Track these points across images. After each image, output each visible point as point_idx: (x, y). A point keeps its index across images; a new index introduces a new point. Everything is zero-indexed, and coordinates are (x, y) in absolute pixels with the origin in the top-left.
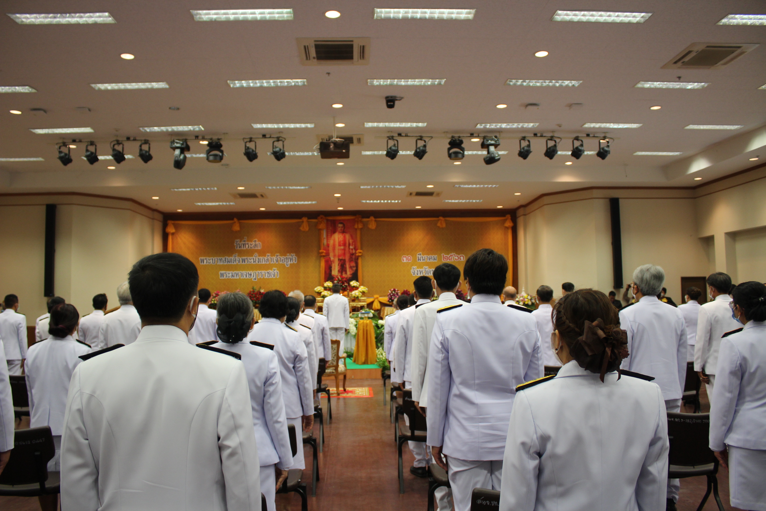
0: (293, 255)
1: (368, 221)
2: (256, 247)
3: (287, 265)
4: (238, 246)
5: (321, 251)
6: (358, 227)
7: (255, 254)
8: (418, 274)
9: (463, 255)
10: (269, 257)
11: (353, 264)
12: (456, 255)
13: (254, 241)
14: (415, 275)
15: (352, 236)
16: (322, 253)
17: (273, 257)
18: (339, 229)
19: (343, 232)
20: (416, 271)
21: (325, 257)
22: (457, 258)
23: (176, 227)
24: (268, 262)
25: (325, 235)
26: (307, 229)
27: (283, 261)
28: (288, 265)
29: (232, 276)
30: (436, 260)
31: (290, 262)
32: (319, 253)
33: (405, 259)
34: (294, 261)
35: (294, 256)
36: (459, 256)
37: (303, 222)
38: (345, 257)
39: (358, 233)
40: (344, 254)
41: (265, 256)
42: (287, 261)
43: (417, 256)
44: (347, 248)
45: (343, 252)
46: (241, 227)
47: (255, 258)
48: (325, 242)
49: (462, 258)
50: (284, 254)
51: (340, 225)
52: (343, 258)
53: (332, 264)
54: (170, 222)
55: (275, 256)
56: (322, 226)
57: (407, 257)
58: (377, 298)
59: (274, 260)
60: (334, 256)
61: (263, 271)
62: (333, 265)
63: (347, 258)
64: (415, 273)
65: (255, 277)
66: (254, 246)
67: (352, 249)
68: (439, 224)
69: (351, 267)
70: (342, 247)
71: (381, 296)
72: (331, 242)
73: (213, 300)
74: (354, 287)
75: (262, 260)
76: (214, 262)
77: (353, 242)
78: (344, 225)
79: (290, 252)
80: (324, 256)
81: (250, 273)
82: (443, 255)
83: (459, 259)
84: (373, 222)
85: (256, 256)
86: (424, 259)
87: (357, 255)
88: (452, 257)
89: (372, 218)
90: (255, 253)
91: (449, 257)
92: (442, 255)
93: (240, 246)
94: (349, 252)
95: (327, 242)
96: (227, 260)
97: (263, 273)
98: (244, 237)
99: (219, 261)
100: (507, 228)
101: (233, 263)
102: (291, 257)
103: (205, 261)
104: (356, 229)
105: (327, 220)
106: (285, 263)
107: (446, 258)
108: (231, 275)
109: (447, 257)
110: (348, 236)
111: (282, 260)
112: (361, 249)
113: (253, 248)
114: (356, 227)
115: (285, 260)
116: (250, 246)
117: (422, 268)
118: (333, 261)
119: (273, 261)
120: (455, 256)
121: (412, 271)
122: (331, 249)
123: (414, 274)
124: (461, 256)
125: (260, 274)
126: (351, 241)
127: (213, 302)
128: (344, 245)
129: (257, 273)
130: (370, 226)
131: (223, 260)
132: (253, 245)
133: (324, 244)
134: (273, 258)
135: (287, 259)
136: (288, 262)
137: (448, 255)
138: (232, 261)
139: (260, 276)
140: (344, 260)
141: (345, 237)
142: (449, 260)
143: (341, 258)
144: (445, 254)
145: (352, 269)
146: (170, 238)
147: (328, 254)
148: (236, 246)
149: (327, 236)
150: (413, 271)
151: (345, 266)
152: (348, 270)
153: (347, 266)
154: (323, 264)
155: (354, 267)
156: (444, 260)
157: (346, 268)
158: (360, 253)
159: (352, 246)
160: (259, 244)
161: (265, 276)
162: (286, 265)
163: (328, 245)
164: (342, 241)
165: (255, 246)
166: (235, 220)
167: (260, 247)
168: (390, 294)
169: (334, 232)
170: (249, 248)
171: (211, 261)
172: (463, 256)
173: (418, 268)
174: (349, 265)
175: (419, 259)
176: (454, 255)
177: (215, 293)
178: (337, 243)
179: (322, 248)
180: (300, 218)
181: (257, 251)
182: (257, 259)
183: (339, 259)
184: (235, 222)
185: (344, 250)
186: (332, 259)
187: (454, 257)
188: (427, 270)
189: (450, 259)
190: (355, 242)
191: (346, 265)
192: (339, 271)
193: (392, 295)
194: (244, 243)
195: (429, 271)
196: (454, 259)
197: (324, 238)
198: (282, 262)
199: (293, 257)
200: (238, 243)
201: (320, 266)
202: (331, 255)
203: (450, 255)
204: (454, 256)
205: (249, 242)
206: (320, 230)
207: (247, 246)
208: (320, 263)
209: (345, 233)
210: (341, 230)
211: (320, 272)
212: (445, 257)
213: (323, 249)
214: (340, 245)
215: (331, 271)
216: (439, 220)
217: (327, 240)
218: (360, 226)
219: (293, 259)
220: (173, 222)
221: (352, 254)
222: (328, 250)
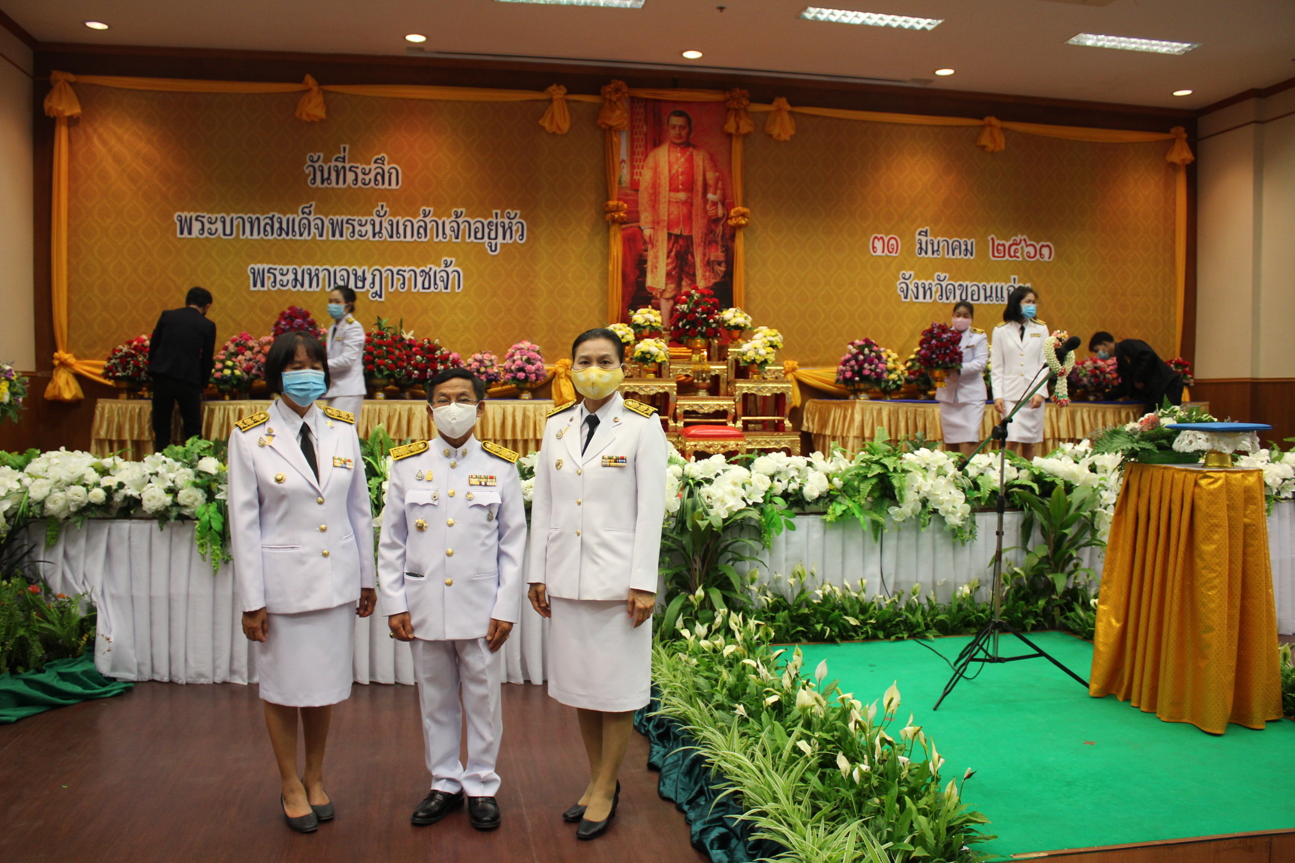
0: (512, 216)
1: (768, 113)
2: (383, 183)
3: (493, 249)
4: (318, 174)
5: (612, 203)
6: (738, 128)
7: (379, 208)
8: (917, 298)
9: (1048, 243)
10: (427, 220)
11: (717, 254)
12: (1029, 242)
13: (376, 162)
14: (908, 300)
15: (713, 160)
16: (618, 209)
17: (444, 218)
18: (673, 133)
19: (686, 144)
20: (912, 287)
21: (624, 226)
22: (1031, 250)
23: (85, 97)
24: (426, 236)
25: (623, 152)
26: (565, 127)
27: (479, 235)
28: (496, 250)
29: (296, 280)
30: (972, 254)
31: (504, 238)
32: (605, 210)
33: (879, 245)
34: (516, 237)
35: (516, 219)
36: (1038, 247)
37: (551, 101)
38: (691, 230)
39: (737, 147)
40: (688, 219)
41: (415, 215)
42: (493, 235)
43: (918, 237)
44: (698, 200)
45: (685, 210)
46: (327, 104)
47: (377, 220)
48: (625, 173)
49: (1045, 251)
50: (481, 208)
51: (676, 121)
52: (686, 233)
53: (646, 250)
54: (60, 78)
55: (449, 216)
56: (618, 117)
57: (886, 240)
58: (794, 370)
59: (448, 231)
60: (656, 223)
61: (407, 268)
62: (650, 255)
63: (697, 232)
64: (910, 292)
65: (377, 287)
66: (376, 180)
67: (714, 204)
68: (985, 140)
69: (708, 264)
70: (682, 196)
71: (801, 365)
72: (646, 177)
73: (229, 363)
74: (737, 327)
75: (406, 226)
76: (228, 231)
77: (717, 180)
78: (689, 121)
79: (503, 204)
80: (622, 222)
81: (360, 273)
82: (993, 239)
83: (1038, 256)
84: (786, 117)
85: (382, 213)
86: (936, 248)
87: (732, 222)
88: (1019, 247)
89: (782, 102)
90: (380, 204)
91: (1010, 246)
92: (989, 238)
93: (326, 176)
94: (705, 211)
95: (632, 174)
96: (277, 225)
97: (407, 275)
98: (342, 146)
99: (248, 226)
100: (1173, 166)
101: (301, 235)
102: (507, 221)
103: (196, 226)
104: (730, 136)
105: (633, 99)
106: (486, 238)
107: (1001, 248)
108: (291, 276)
109: (1004, 245)
110: (700, 159)
111: (476, 233)
112: (745, 205)
113: (372, 184)
114: (731, 127)
115: (487, 230)
116: (361, 176)
117: (930, 277)
118: (652, 242)
119: (444, 233)
120: (1027, 246)
121: (900, 285)
122: (644, 198)
123: (906, 297)
124: (1043, 246)
125: (396, 276)
126: (710, 175)
127: (227, 372)
128: (689, 187)
129: (384, 275)
130: (775, 131)
131: (262, 224)
132: (372, 176)
133: (620, 183)
134: (444, 223)
135: (494, 228)
136: (496, 238)
137: (1007, 240)
138: (297, 229)
139: (398, 284)
140: (689, 239)
141: (690, 160)
142: (1011, 256)
143: (677, 231)
144: (998, 239)
145: (713, 271)
146: (62, 136)
147: (634, 216)
148: (312, 177)
149: (632, 153)
150: (904, 286)
151: (690, 257)
152: (699, 273)
153: (698, 260)
154: (617, 249)
155: (719, 264)
156: (994, 256)
157: (693, 265)
158: (743, 215)
159: (715, 194)
160: (393, 171)
161: (415, 286)
162: (489, 249)
163: (635, 186)
164: (682, 174)
165: (379, 178)
166: (310, 80)
167: (397, 183)
168: (855, 357)
169: (656, 142)
170: (360, 184)
171: (219, 225)
172: (1048, 246)
173: (916, 276)
174: (704, 255)
175: (921, 248)
176: (1025, 240)
177: (233, 341)
178: (664, 181)
179: (615, 193)
180: (541, 89)
181: (384, 195)
182: (386, 224)
183: (670, 235)
184: (309, 90)
185: (689, 203)
186: (647, 232)
187: (1022, 248)
188: (944, 284)
189: (1012, 254)
190: (724, 180)
191: (693, 257)
192: (669, 275)
193: (864, 361)
194: (340, 165)
195: (950, 287)
196: (1022, 254)
197: (623, 161)
198: (476, 238)
199: (514, 222)
200: (317, 165)
201: (607, 256)
202: (645, 218)
203: (1011, 242)
204: (1023, 243)
205: (358, 165)
206: (608, 132)
207: (350, 176)
208: (607, 245)
209: (691, 149)
210: (679, 136)
211: (605, 276)
212: (999, 245)
213: (619, 199)
214: (673, 189)
215: (643, 273)
216: (983, 127)
217: (633, 167)
218: (745, 127)
219: (514, 228)
220: (72, 78)
221: (716, 221)
222: (636, 202)
